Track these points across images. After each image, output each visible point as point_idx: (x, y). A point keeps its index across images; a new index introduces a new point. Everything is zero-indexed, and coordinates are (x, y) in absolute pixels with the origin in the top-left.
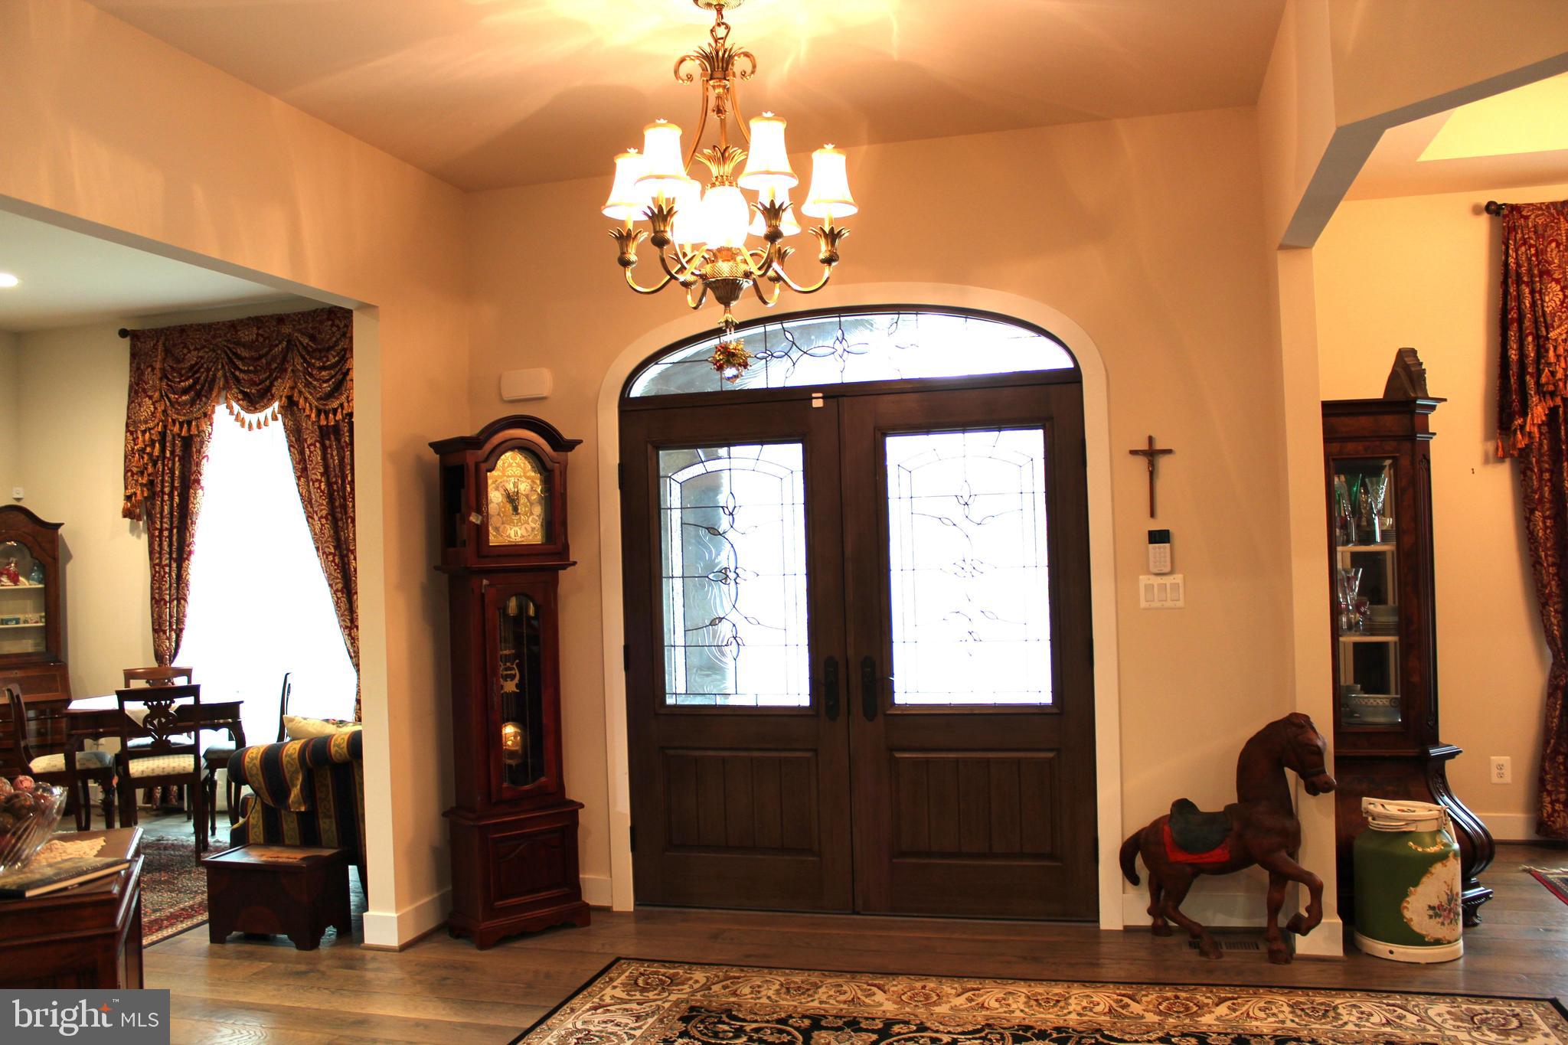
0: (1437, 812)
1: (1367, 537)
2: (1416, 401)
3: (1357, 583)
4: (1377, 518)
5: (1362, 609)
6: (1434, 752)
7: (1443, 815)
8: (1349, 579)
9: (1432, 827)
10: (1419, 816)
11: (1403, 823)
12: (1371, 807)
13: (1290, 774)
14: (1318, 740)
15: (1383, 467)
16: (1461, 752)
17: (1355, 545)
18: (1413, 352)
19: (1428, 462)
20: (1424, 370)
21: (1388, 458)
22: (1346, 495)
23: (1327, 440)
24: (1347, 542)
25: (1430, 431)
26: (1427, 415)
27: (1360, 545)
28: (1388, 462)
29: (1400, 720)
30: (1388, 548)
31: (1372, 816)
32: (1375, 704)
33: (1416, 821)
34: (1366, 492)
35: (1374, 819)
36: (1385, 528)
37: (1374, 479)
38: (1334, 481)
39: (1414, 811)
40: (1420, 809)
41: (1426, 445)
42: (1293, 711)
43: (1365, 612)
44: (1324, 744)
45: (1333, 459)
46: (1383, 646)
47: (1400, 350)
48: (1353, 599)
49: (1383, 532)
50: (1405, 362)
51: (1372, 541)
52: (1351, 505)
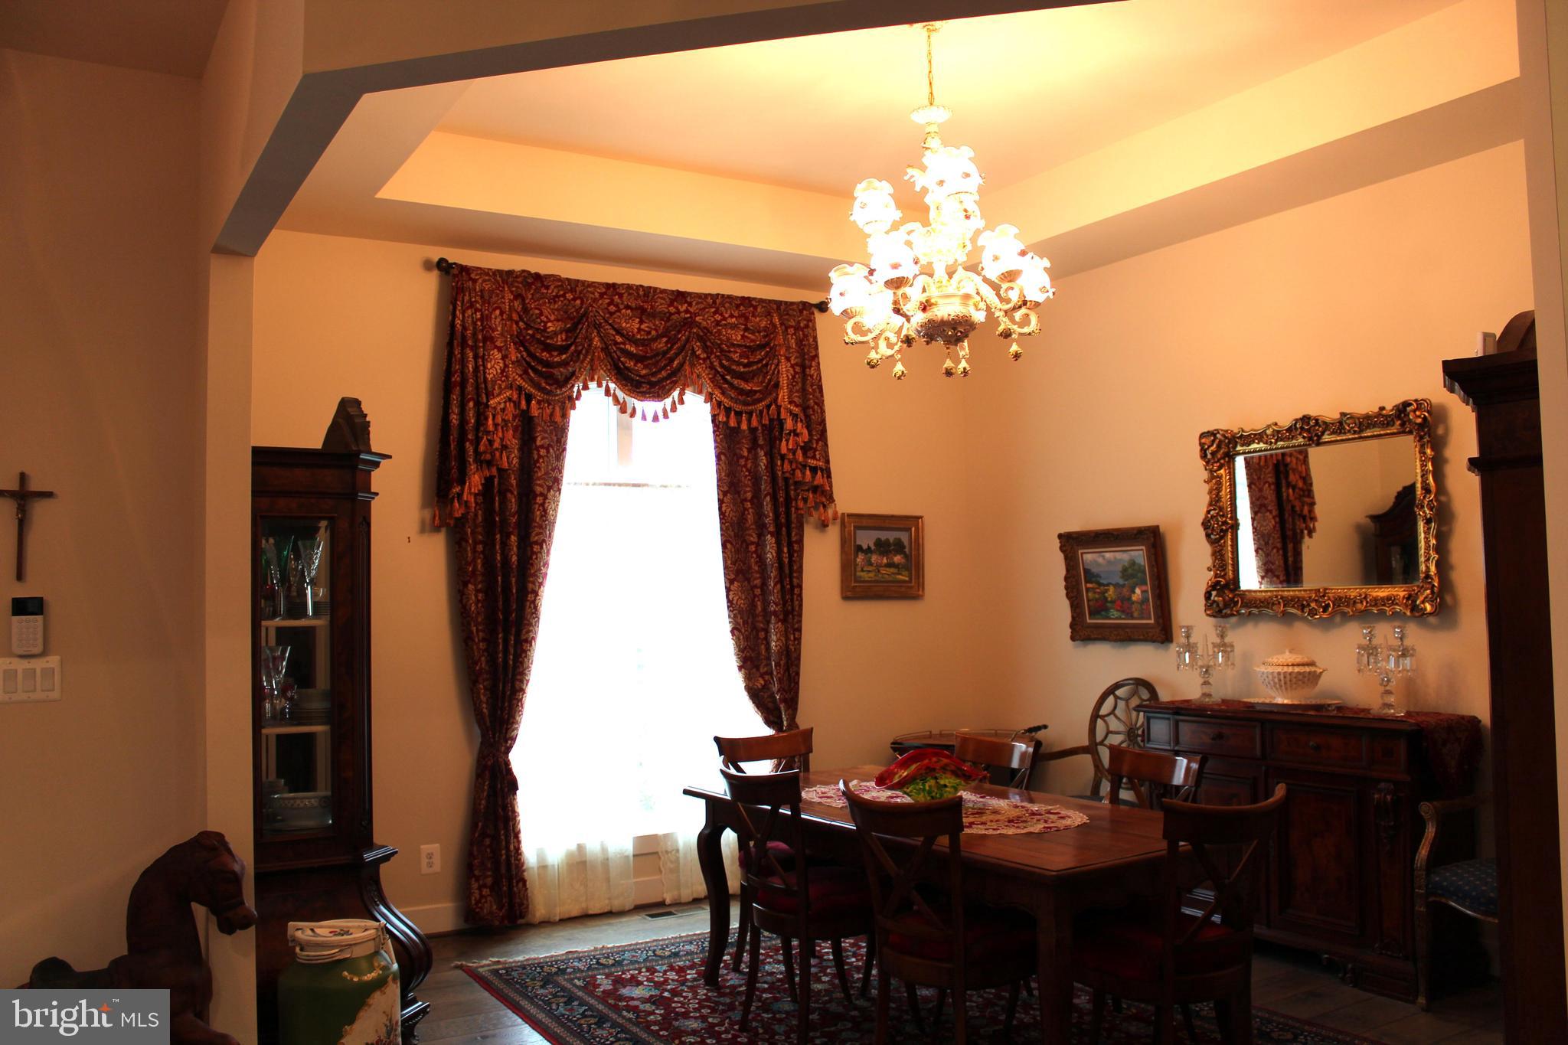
0: (374, 931)
1: (296, 609)
2: (359, 455)
3: (284, 663)
4: (309, 587)
5: (289, 694)
6: (369, 856)
7: (380, 933)
8: (274, 658)
9: (369, 949)
10: (355, 939)
11: (337, 950)
12: (299, 934)
13: (199, 911)
14: (235, 864)
15: (317, 529)
16: (396, 852)
17: (282, 619)
18: (357, 403)
19: (369, 525)
20: (369, 422)
21: (324, 518)
22: (274, 560)
23: (256, 493)
24: (274, 614)
25: (372, 491)
26: (369, 472)
27: (290, 619)
28: (323, 524)
29: (330, 822)
30: (321, 623)
31: (300, 944)
32: (302, 805)
33: (351, 945)
34: (298, 557)
35: (302, 950)
36: (317, 599)
37: (308, 543)
38: (261, 542)
39: (347, 933)
40: (358, 929)
41: (367, 507)
42: (205, 830)
43: (292, 697)
44: (243, 867)
45: (261, 517)
46: (310, 737)
47: (343, 399)
48: (280, 681)
49: (315, 604)
50: (348, 413)
51: (303, 614)
52: (280, 571)
